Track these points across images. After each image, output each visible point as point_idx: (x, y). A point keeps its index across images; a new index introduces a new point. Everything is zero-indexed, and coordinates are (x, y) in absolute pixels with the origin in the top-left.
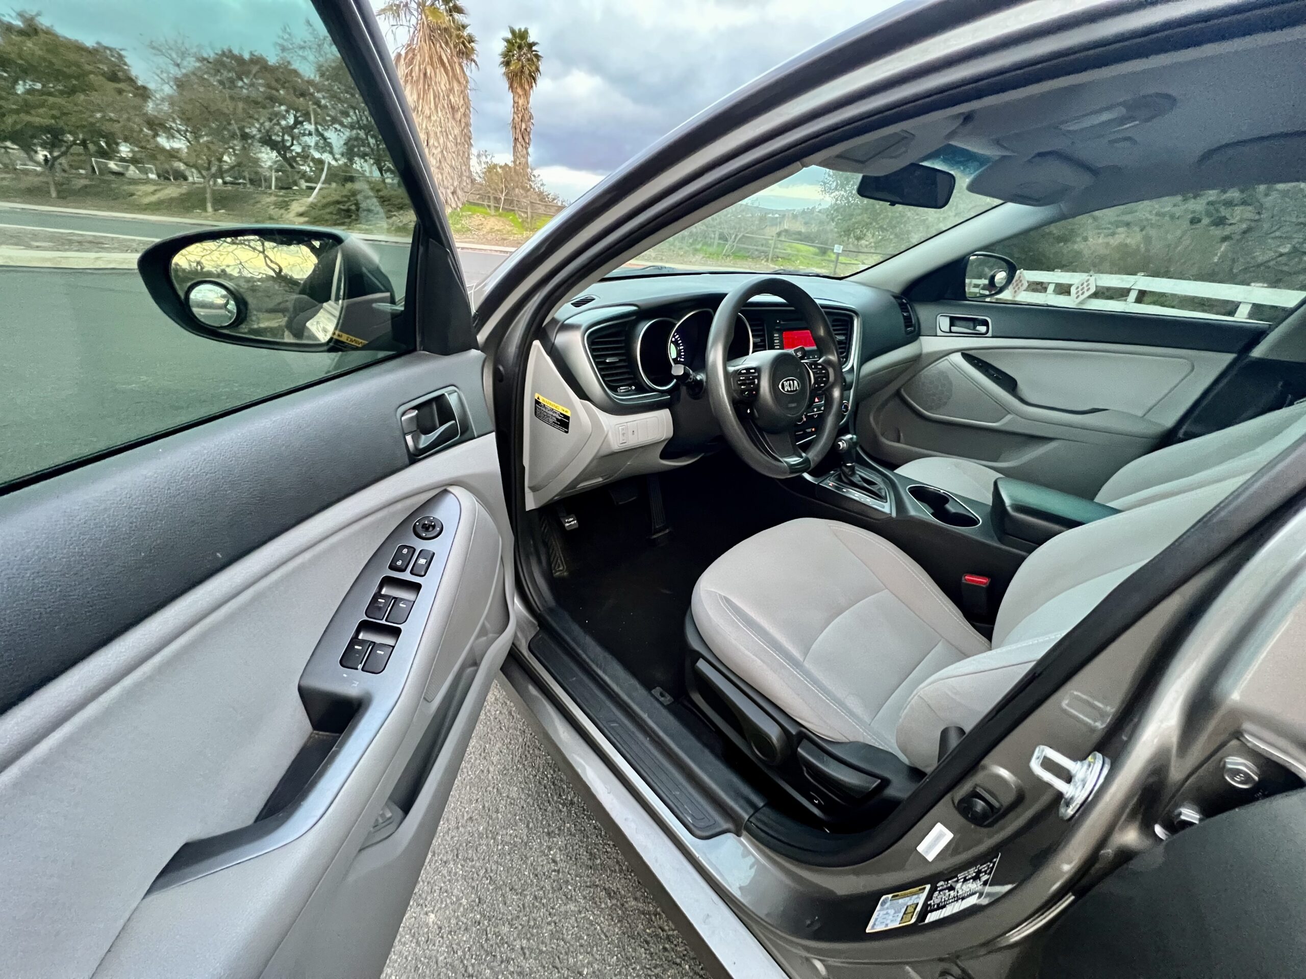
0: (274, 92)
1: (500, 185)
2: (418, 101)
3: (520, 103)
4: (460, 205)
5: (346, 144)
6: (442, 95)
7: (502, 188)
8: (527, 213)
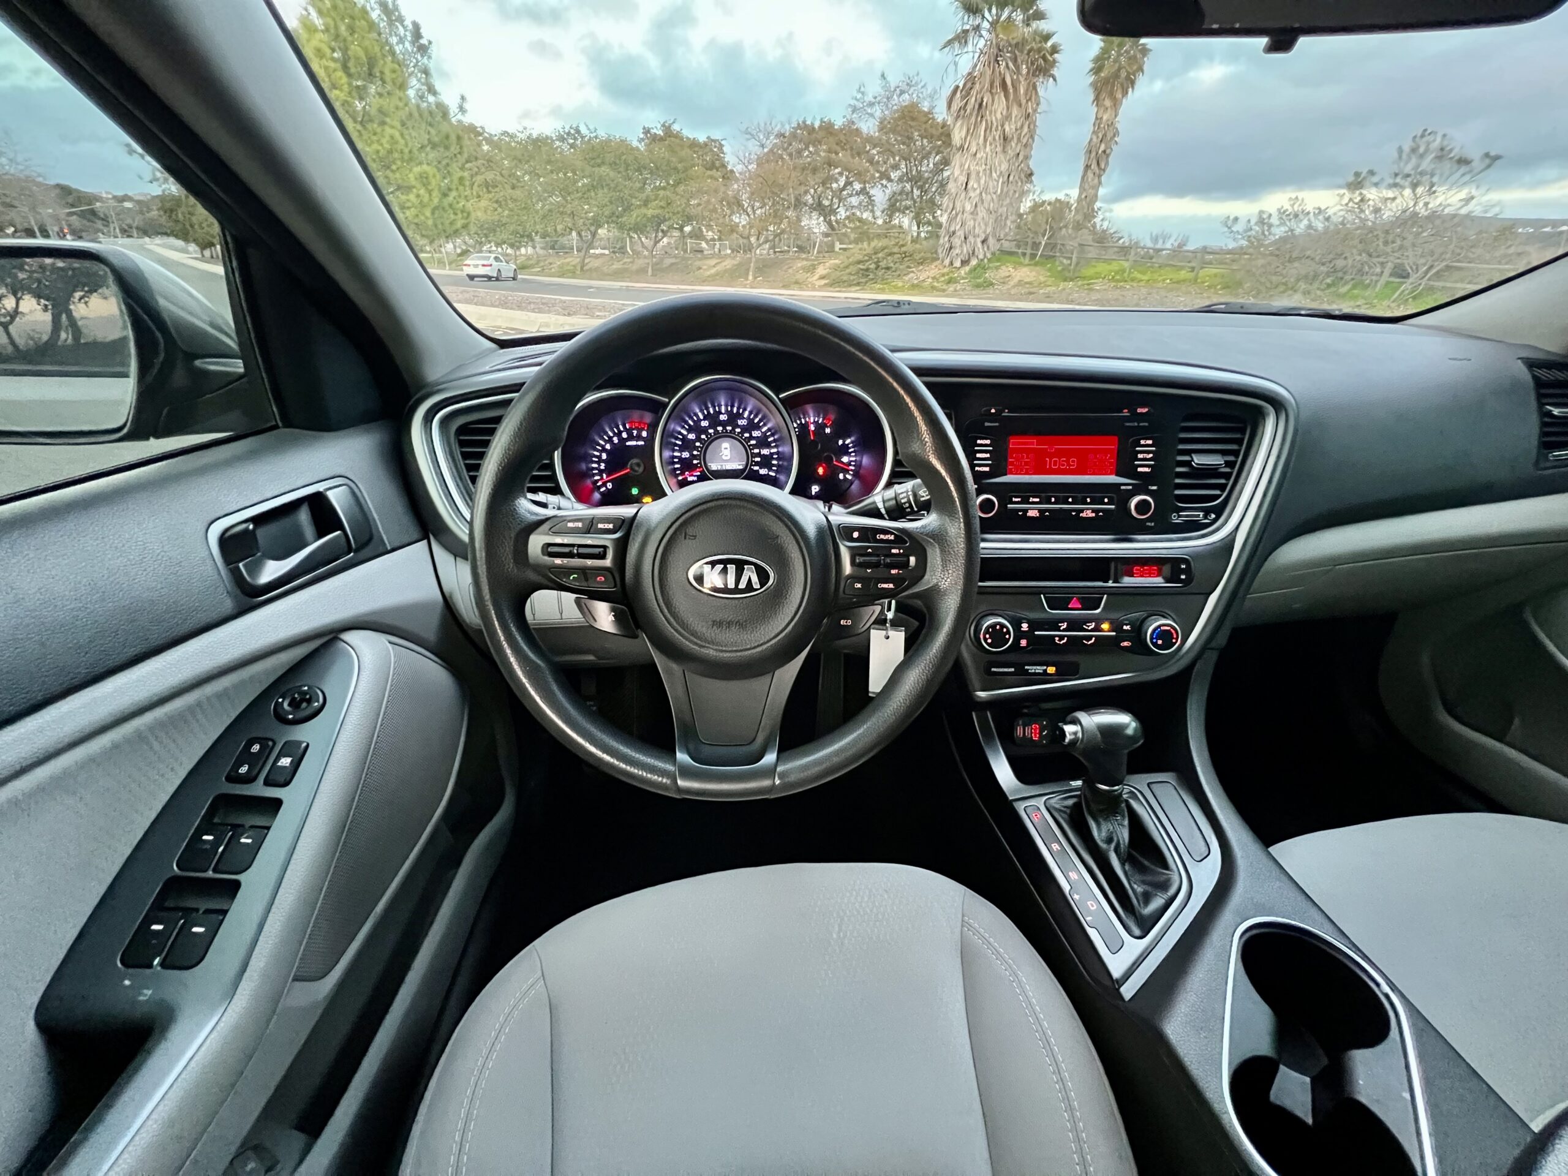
0: (833, 156)
1: (1044, 226)
2: (966, 138)
3: (1105, 118)
4: (989, 256)
5: (890, 199)
6: (995, 124)
7: (1046, 230)
8: (1071, 258)
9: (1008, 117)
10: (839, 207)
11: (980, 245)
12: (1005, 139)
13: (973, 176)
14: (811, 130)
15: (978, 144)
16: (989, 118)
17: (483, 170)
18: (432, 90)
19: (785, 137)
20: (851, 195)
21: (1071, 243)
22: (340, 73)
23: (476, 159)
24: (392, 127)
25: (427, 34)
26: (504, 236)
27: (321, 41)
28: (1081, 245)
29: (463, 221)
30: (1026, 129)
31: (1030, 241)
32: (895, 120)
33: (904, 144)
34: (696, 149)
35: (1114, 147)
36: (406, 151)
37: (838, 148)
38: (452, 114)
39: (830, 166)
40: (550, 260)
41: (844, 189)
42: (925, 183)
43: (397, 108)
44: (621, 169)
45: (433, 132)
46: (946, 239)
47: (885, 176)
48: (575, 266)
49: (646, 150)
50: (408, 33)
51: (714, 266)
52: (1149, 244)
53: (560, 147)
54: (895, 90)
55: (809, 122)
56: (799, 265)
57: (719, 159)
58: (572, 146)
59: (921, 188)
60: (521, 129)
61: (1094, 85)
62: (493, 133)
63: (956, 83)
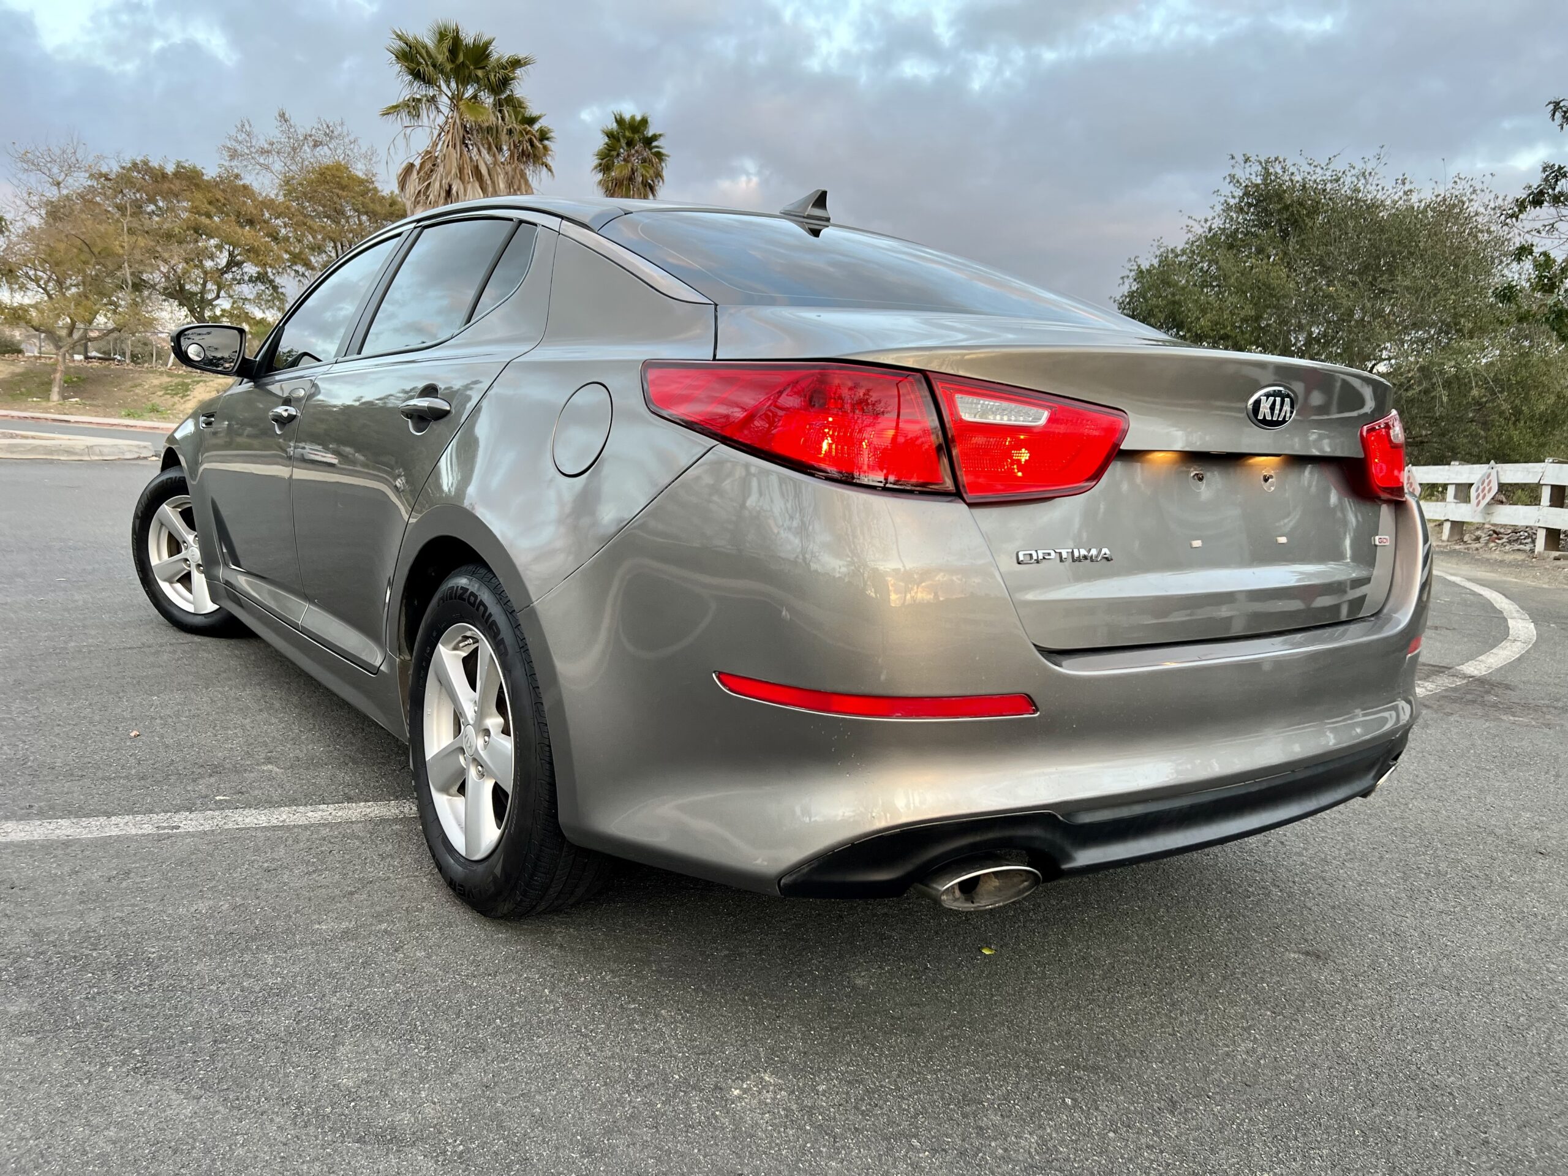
0: (204, 220)
19: (108, 179)
20: (240, 282)
37: (212, 210)
39: (198, 234)
54: (306, 139)
55: (154, 163)
63: (410, 160)
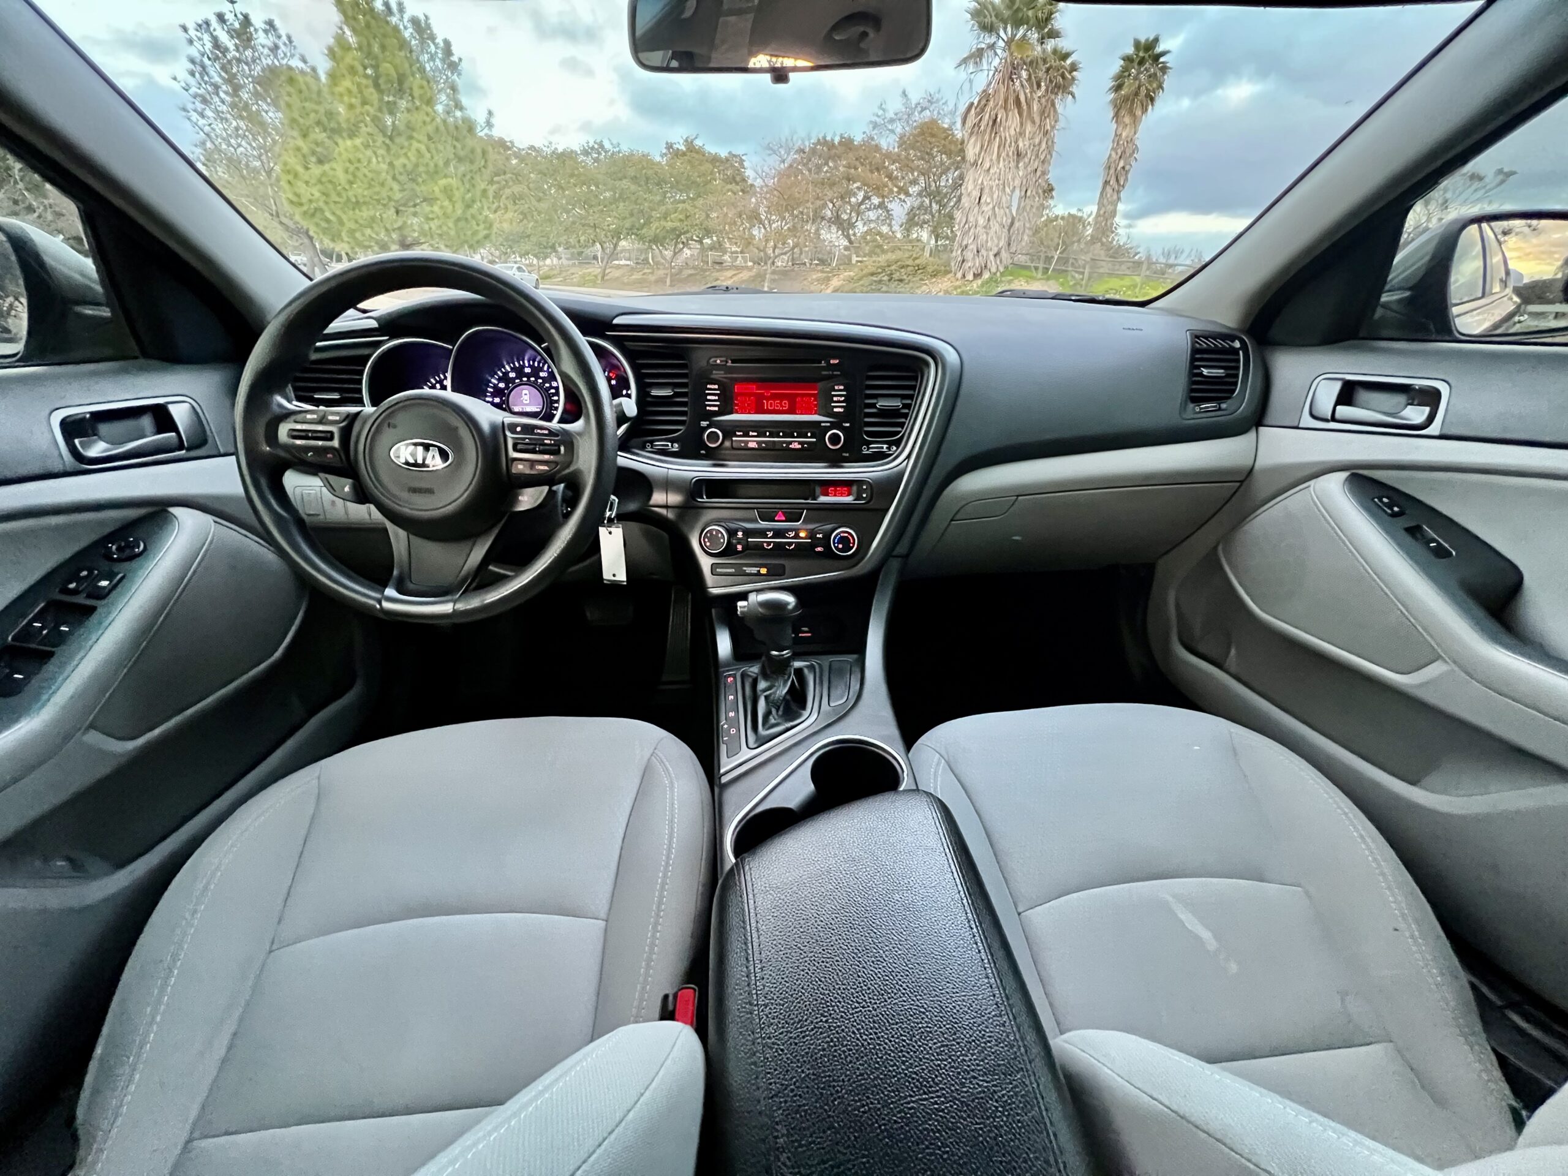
0: (853, 171)
1: (1056, 240)
2: (980, 154)
3: (1124, 134)
4: (1002, 269)
5: (908, 214)
6: (1009, 141)
7: (1058, 244)
8: (1083, 273)
9: (1022, 134)
10: (857, 221)
11: (992, 258)
12: (1019, 155)
13: (986, 191)
14: (831, 146)
15: (991, 160)
16: (1003, 135)
17: (511, 183)
18: (459, 106)
19: (804, 153)
20: (869, 209)
21: (1083, 258)
22: (372, 90)
23: (505, 173)
24: (419, 142)
25: (457, 52)
26: (527, 248)
27: (354, 59)
28: (1093, 260)
29: (486, 232)
30: (1044, 145)
31: (1043, 256)
32: (914, 136)
33: (923, 159)
34: (717, 164)
35: (1133, 163)
36: (432, 165)
37: (858, 163)
38: (479, 129)
39: (849, 181)
40: (572, 270)
41: (862, 203)
42: (943, 199)
43: (424, 123)
44: (643, 183)
45: (458, 146)
46: (959, 252)
47: (904, 191)
48: (596, 276)
49: (666, 165)
50: (439, 51)
51: (731, 278)
52: (1162, 260)
53: (583, 161)
54: (916, 107)
55: (828, 138)
56: (814, 277)
57: (740, 173)
58: (596, 160)
59: (939, 202)
60: (546, 144)
61: (1114, 102)
62: (521, 147)
63: (972, 100)
